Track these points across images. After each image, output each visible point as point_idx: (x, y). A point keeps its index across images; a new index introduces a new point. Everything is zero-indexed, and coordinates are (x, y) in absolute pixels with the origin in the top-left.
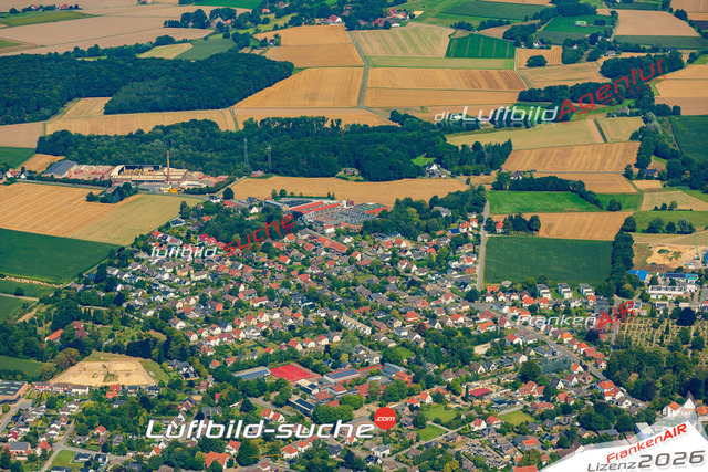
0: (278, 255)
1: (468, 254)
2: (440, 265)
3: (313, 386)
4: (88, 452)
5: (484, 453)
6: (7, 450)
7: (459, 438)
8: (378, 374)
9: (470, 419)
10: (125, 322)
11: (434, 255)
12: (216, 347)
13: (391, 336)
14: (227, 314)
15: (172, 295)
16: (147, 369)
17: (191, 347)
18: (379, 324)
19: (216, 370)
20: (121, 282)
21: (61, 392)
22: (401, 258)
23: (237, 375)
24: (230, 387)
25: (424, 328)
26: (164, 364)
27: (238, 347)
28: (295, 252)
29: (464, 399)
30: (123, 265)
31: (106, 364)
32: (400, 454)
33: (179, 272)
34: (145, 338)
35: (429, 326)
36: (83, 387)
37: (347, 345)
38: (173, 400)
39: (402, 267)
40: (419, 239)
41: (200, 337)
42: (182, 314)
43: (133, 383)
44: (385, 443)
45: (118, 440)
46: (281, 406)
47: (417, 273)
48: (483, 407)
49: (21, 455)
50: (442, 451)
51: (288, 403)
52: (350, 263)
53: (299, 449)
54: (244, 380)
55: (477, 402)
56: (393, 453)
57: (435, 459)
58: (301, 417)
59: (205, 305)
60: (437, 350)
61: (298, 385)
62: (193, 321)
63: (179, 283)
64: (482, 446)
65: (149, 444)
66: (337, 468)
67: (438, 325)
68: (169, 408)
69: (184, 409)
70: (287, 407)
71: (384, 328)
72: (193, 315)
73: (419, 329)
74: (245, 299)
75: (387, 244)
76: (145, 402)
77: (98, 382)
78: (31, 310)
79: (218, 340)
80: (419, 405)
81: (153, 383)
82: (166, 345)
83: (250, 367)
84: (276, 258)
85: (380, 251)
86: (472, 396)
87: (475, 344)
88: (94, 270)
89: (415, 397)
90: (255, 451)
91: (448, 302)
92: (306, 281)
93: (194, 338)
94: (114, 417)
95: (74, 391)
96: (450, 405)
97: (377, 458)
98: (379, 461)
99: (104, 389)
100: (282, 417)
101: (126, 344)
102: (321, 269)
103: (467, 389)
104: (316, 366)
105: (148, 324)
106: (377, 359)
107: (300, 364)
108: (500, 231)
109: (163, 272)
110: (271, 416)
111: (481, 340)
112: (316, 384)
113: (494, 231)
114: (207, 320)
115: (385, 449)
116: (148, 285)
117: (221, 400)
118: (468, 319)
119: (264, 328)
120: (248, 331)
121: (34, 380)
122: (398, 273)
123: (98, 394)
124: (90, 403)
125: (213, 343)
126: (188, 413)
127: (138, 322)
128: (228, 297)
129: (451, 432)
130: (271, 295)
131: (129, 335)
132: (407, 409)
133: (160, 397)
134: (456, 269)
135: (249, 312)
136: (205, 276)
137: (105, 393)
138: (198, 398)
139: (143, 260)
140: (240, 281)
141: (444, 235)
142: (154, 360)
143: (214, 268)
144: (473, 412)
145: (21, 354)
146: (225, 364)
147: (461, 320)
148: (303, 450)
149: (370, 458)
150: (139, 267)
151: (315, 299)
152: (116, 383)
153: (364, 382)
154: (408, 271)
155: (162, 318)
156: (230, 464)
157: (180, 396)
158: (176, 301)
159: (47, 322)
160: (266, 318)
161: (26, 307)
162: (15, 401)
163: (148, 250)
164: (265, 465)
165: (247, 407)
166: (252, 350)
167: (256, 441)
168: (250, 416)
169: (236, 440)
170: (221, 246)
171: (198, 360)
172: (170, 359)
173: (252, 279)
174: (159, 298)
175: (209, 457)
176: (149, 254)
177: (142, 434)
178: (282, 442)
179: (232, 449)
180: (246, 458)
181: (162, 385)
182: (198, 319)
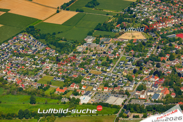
0: (175, 4)
4: (129, 57)
6: (108, 56)
10: (136, 22)
12: (161, 29)
15: (148, 15)
16: (143, 35)
17: (154, 29)
19: (162, 35)
20: (134, 11)
21: (121, 41)
23: (167, 36)
24: (166, 40)
26: (148, 33)
27: (167, 29)
28: (180, 3)
30: (134, 7)
31: (132, 33)
33: (149, 9)
34: (142, 26)
36: (127, 40)
38: (151, 43)
42: (151, 20)
43: (140, 39)
45: (137, 53)
46: (180, 45)
49: (112, 57)
51: (182, 44)
54: (170, 38)
59: (157, 18)
62: (154, 22)
63: (150, 12)
65: (145, 55)
68: (150, 45)
69: (154, 45)
74: (168, 16)
76: (144, 44)
77: (130, 38)
78: (111, 19)
79: (161, 27)
81: (145, 38)
83: (171, 34)
88: (127, 8)
90: (174, 57)
94: (136, 48)
95: (124, 40)
99: (132, 40)
100: (180, 48)
105: (142, 23)
109: (145, 9)
110: (177, 48)
116: (141, 12)
117: (164, 43)
119: (173, 24)
120: (169, 25)
121: (113, 37)
123: (131, 41)
124: (129, 44)
125: (160, 28)
127: (140, 22)
128: (163, 15)
130: (174, 15)
131: (138, 25)
133: (147, 42)
136: (156, 10)
137: (133, 41)
138: (157, 42)
139: (139, 5)
140: (166, 11)
142: (145, 32)
143: (158, 7)
145: (109, 31)
146: (164, 33)
150: (139, 7)
152: (135, 38)
155: (146, 21)
156: (167, 60)
157: (152, 42)
159: (115, 22)
160: (174, 21)
161: (110, 18)
162: (109, 43)
163: (140, 3)
164: (177, 61)
165: (171, 45)
166: (171, 30)
167: (174, 54)
168: (172, 47)
169: (169, 54)
170: (160, 1)
171: (156, 32)
172: (149, 32)
173: (169, 10)
174: (145, 16)
175: (162, 58)
176: (141, 4)
177: (143, 52)
178: (181, 55)
179: (168, 56)
180: (171, 59)
181: (147, 39)
182: (155, 21)
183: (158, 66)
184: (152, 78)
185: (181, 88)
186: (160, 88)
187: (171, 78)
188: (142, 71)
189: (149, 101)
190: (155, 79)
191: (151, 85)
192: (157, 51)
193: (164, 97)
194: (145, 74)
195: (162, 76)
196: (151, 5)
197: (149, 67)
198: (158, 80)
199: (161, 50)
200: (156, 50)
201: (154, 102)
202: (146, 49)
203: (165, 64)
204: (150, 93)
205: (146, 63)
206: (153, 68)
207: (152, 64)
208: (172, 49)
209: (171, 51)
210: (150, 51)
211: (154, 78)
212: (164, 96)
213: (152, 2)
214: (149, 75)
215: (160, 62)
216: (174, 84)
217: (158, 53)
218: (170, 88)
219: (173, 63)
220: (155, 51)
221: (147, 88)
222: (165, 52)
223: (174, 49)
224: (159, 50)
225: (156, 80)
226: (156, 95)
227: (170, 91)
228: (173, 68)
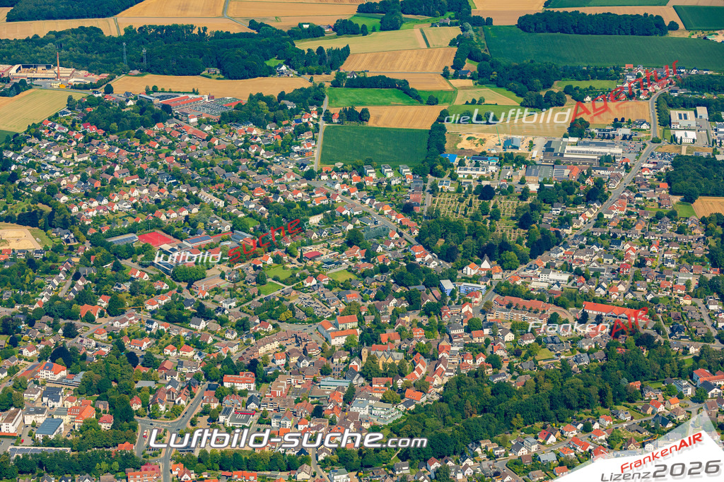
0: (148, 140)
1: (308, 140)
2: (284, 149)
3: (173, 250)
5: (314, 305)
7: (294, 293)
8: (229, 239)
9: (304, 277)
10: (17, 196)
11: (280, 141)
12: (93, 218)
13: (240, 208)
14: (104, 190)
15: (58, 174)
16: (35, 235)
17: (72, 218)
18: (231, 198)
19: (92, 237)
20: (15, 162)
22: (252, 144)
23: (110, 240)
24: (104, 251)
25: (269, 201)
26: (49, 231)
27: (111, 217)
28: (163, 138)
29: (300, 260)
30: (17, 149)
32: (244, 306)
33: (64, 155)
34: (33, 210)
35: (273, 200)
37: (204, 216)
38: (56, 261)
39: (253, 151)
40: (268, 127)
41: (80, 209)
42: (66, 189)
43: (22, 247)
44: (232, 297)
45: (7, 295)
46: (146, 266)
47: (265, 156)
48: (315, 267)
50: (278, 303)
51: (153, 264)
52: (209, 147)
53: (160, 302)
54: (116, 245)
55: (310, 263)
56: (238, 304)
57: (273, 310)
58: (163, 276)
59: (85, 182)
60: (278, 220)
61: (161, 249)
62: (75, 196)
63: (64, 163)
64: (313, 299)
65: (34, 298)
66: (191, 317)
67: (280, 199)
68: (52, 268)
69: (64, 269)
70: (151, 267)
71: (235, 201)
72: (75, 191)
73: (264, 202)
74: (119, 177)
75: (241, 131)
76: (31, 263)
79: (95, 212)
80: (261, 265)
81: (39, 247)
82: (51, 215)
83: (122, 234)
84: (147, 143)
85: (235, 137)
86: (305, 258)
87: (311, 215)
89: (259, 259)
90: (123, 304)
91: (289, 180)
92: (171, 163)
93: (75, 209)
94: (5, 276)
96: (287, 265)
97: (224, 309)
98: (226, 312)
100: (146, 275)
101: (17, 215)
102: (185, 152)
103: (301, 252)
104: (177, 233)
105: (37, 198)
106: (228, 227)
107: (164, 231)
108: (336, 121)
109: (51, 154)
110: (137, 275)
111: (315, 212)
112: (176, 248)
113: (331, 121)
114: (87, 195)
115: (231, 302)
116: (37, 165)
117: (96, 261)
118: (305, 194)
119: (134, 201)
120: (120, 204)
122: (249, 156)
125: (91, 214)
126: (68, 272)
127: (28, 197)
128: (105, 175)
129: (287, 287)
130: (141, 174)
131: (20, 207)
132: (251, 268)
133: (44, 259)
134: (298, 153)
135: (123, 188)
136: (86, 158)
138: (76, 260)
139: (34, 144)
140: (115, 162)
141: (288, 125)
142: (41, 228)
143: (94, 151)
144: (306, 271)
146: (100, 231)
147: (300, 195)
148: (163, 303)
149: (218, 309)
150: (31, 150)
151: (178, 177)
152: (7, 248)
153: (217, 246)
154: (257, 154)
155: (48, 193)
156: (101, 315)
157: (61, 258)
158: (61, 179)
160: (136, 193)
163: (39, 136)
164: (130, 315)
165: (117, 268)
166: (124, 220)
167: (123, 296)
168: (120, 275)
169: (106, 294)
170: (101, 132)
171: (77, 229)
172: (54, 227)
173: (126, 160)
174: (47, 177)
175: (84, 309)
176: (40, 140)
177: (28, 290)
178: (145, 297)
179: (103, 303)
180: (115, 309)
181: (46, 249)
182: (79, 194)
183: (70, 332)
184: (44, 369)
185: (131, 398)
186: (65, 402)
187: (104, 369)
188: (16, 350)
189: (28, 441)
190: (55, 374)
191: (39, 393)
192: (72, 286)
193: (76, 428)
194: (26, 360)
195: (78, 364)
196: (71, 142)
197: (40, 337)
198: (64, 378)
199: (87, 282)
200: (70, 282)
201: (44, 445)
202: (38, 281)
203: (92, 327)
204: (33, 416)
205: (31, 323)
206: (52, 341)
207: (52, 327)
208: (118, 281)
209: (116, 287)
210: (50, 287)
211: (50, 369)
212: (76, 424)
213: (74, 134)
214: (37, 362)
215: (78, 323)
216: (111, 387)
217: (74, 292)
218: (99, 399)
219: (116, 324)
220: (65, 288)
221: (26, 403)
222: (97, 290)
223: (128, 281)
224: (80, 282)
225: (58, 377)
226: (53, 423)
227: (98, 411)
228: (115, 340)
